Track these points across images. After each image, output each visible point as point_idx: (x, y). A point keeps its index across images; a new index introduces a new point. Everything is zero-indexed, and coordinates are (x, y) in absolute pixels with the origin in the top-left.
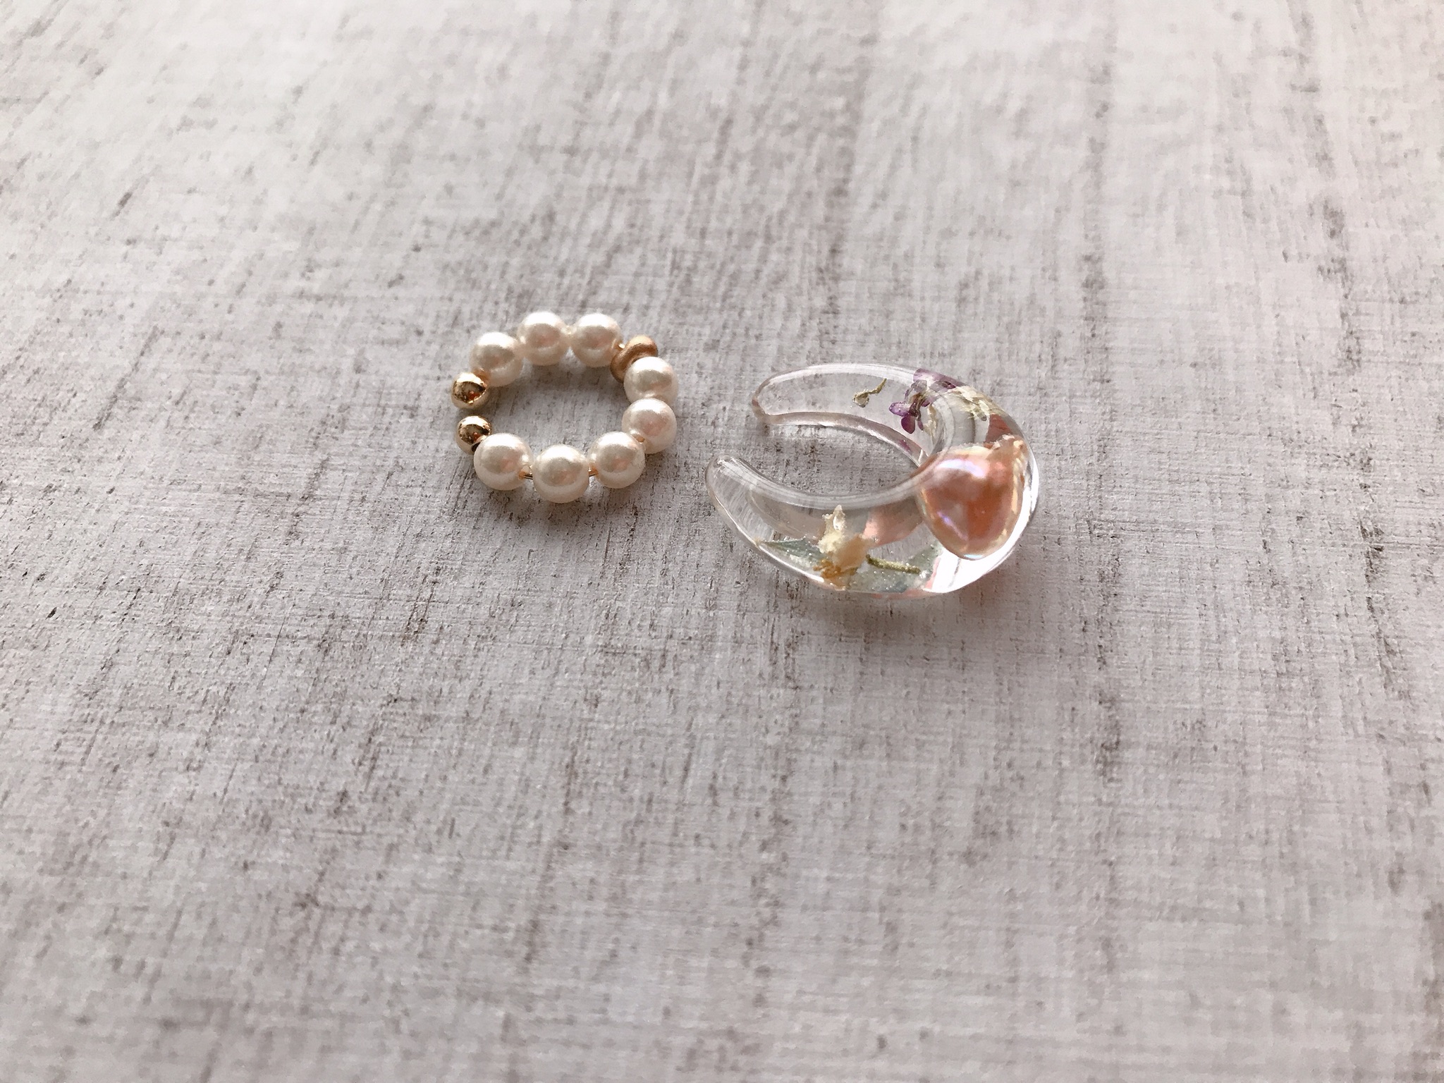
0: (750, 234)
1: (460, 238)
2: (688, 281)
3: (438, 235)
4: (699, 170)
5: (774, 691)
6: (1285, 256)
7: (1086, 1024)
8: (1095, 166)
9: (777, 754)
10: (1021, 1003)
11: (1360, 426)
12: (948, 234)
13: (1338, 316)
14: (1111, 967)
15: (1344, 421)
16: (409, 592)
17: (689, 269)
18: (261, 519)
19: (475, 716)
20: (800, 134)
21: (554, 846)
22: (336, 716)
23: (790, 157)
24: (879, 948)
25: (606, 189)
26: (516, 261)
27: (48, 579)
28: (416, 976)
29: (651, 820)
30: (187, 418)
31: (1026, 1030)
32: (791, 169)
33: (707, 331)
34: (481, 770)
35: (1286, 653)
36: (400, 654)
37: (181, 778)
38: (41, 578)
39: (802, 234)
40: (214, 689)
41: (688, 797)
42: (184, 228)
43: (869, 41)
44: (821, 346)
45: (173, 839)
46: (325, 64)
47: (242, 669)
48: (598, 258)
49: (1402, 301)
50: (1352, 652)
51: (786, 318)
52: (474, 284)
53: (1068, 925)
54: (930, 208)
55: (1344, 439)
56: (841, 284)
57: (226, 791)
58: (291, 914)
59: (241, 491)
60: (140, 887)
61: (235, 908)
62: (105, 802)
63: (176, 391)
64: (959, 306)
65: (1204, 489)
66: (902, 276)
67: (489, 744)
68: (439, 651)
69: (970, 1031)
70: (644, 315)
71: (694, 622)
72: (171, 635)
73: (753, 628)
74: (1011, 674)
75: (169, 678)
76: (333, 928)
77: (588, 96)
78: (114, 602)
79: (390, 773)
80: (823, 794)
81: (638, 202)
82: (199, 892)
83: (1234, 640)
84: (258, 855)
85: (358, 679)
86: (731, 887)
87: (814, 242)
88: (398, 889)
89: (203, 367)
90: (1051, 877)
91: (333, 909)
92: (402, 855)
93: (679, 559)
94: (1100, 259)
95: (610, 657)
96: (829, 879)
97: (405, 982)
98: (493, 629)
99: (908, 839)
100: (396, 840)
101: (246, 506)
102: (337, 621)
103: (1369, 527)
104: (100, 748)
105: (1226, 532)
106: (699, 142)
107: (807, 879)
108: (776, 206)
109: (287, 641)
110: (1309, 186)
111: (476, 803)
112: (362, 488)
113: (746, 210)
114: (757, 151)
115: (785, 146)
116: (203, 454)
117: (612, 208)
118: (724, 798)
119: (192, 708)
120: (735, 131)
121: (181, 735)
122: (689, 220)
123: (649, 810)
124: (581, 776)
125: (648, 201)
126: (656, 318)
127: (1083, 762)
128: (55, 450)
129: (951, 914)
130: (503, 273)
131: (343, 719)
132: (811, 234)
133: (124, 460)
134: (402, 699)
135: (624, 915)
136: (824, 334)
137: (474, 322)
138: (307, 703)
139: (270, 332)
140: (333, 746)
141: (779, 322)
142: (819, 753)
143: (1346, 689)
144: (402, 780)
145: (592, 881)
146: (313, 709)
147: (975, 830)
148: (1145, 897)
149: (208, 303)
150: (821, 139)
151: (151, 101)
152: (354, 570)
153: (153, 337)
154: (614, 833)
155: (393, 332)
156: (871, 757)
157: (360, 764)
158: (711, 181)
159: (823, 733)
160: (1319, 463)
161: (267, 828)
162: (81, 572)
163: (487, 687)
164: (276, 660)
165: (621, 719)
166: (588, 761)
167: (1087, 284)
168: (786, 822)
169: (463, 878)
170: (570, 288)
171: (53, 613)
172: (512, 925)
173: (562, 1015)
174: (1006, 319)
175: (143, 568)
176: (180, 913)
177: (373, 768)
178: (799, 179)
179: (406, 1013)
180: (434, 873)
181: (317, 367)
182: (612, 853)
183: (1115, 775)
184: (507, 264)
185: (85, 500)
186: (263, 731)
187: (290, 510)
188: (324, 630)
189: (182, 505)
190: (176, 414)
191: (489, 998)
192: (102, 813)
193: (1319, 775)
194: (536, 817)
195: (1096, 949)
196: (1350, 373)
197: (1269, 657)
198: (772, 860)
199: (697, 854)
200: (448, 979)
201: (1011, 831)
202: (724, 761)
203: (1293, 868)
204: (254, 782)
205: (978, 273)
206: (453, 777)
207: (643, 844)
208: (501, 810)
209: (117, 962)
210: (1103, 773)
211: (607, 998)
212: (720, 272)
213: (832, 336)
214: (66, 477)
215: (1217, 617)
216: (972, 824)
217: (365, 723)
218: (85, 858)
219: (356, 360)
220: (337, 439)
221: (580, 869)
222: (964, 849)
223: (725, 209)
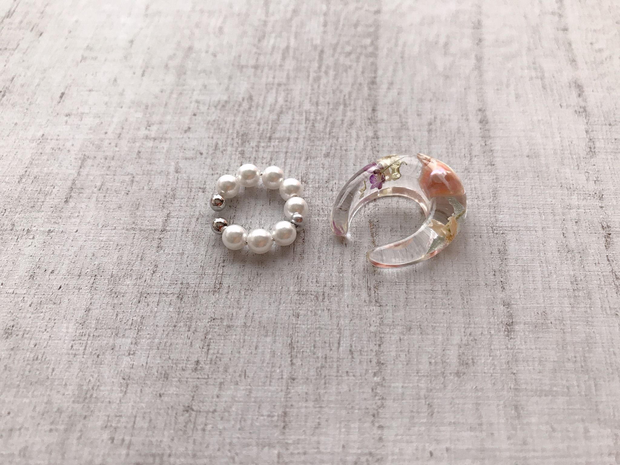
0: (337, 104)
1: (213, 109)
2: (313, 126)
3: (203, 108)
4: (312, 75)
5: (371, 308)
6: (561, 106)
7: (512, 441)
8: (479, 67)
9: (376, 335)
10: (484, 434)
11: (598, 181)
12: (421, 101)
13: (585, 132)
14: (519, 416)
15: (591, 178)
16: (213, 271)
17: (313, 120)
18: (144, 242)
19: (248, 324)
20: (353, 56)
21: (289, 379)
22: (189, 328)
23: (350, 67)
24: (426, 414)
25: (273, 84)
26: (238, 119)
27: (56, 272)
28: (238, 438)
29: (327, 366)
30: (105, 196)
31: (488, 445)
32: (351, 73)
33: (324, 148)
34: (254, 348)
35: (576, 281)
36: (213, 299)
37: (128, 359)
38: (52, 272)
39: (360, 102)
40: (135, 318)
41: (341, 355)
42: (90, 108)
43: (378, 12)
44: (373, 154)
45: (127, 385)
46: (142, 29)
47: (146, 309)
48: (273, 117)
49: (610, 125)
50: (602, 279)
51: (357, 141)
52: (222, 131)
53: (500, 401)
54: (412, 89)
55: (591, 187)
56: (379, 125)
57: (147, 363)
58: (183, 415)
59: (134, 229)
60: (117, 407)
61: (159, 414)
62: (96, 370)
63: (99, 184)
64: (429, 133)
65: (537, 211)
66: (404, 120)
67: (256, 336)
68: (229, 297)
69: (465, 447)
70: (297, 142)
71: (334, 278)
72: (113, 295)
73: (359, 281)
74: (467, 295)
75: (115, 314)
76: (201, 420)
77: (259, 41)
78: (85, 282)
79: (216, 351)
80: (396, 351)
81: (288, 90)
82: (143, 408)
83: (555, 276)
84: (165, 391)
85: (197, 311)
86: (363, 392)
87: (365, 106)
88: (226, 402)
89: (108, 173)
90: (491, 381)
91: (200, 412)
92: (226, 386)
93: (324, 251)
94: (485, 110)
95: (301, 296)
96: (402, 387)
97: (235, 441)
98: (251, 286)
99: (433, 368)
100: (222, 381)
101: (137, 236)
102: (184, 286)
103: (605, 226)
104: (90, 347)
105: (547, 229)
106: (310, 61)
107: (394, 387)
108: (346, 90)
109: (164, 296)
110: (568, 74)
111: (254, 363)
112: (187, 225)
113: (334, 92)
114: (336, 64)
115: (348, 63)
116: (114, 213)
117: (277, 93)
118: (356, 355)
119: (127, 327)
120: (325, 56)
121: (124, 340)
122: (310, 98)
123: (326, 362)
124: (296, 349)
125: (291, 90)
126: (302, 143)
127: (499, 332)
128: (49, 213)
129: (453, 398)
130: (234, 125)
131: (192, 329)
132: (363, 102)
133: (80, 217)
134: (216, 319)
135: (321, 407)
136: (374, 148)
137: (224, 148)
138: (176, 322)
139: (135, 156)
140: (190, 341)
141: (354, 143)
142: (393, 334)
143: (601, 295)
144: (222, 354)
145: (306, 393)
146: (179, 325)
147: (459, 362)
148: (529, 387)
149: (107, 142)
150: (362, 58)
151: (66, 48)
152: (188, 263)
153: (84, 159)
154: (312, 372)
155: (190, 154)
156: (414, 334)
157: (203, 348)
158: (317, 79)
159: (393, 325)
160: (582, 198)
161: (167, 379)
162: (69, 268)
163: (251, 311)
164: (160, 304)
165: (309, 322)
166: (298, 342)
167: (481, 122)
168: (383, 364)
169: (253, 395)
170: (263, 130)
171: (60, 287)
172: (276, 414)
173: (301, 451)
174: (449, 139)
175: (96, 266)
176: (135, 417)
177: (208, 350)
178: (355, 77)
179: (237, 454)
180: (241, 394)
181: (159, 170)
182: (313, 381)
183: (512, 336)
184: (234, 120)
185: (66, 236)
186: (159, 335)
187: (157, 237)
188: (179, 290)
189: (109, 237)
190: (100, 195)
191: (271, 446)
192: (96, 376)
193: (594, 332)
194: (280, 367)
195: (512, 410)
196: (591, 157)
197: (570, 283)
198: (379, 381)
199: (348, 379)
200: (252, 438)
201: (473, 362)
202: (354, 339)
203: (587, 372)
204: (158, 358)
205: (435, 118)
206: (243, 351)
207: (325, 376)
208: (265, 365)
209: (112, 439)
210: (508, 336)
211: (318, 443)
212: (327, 121)
213: (377, 149)
214: (56, 226)
215: (547, 266)
216: (458, 360)
217: (202, 330)
218: (92, 395)
219: (176, 168)
220: (172, 204)
221: (300, 388)
222: (456, 371)
223: (325, 93)
